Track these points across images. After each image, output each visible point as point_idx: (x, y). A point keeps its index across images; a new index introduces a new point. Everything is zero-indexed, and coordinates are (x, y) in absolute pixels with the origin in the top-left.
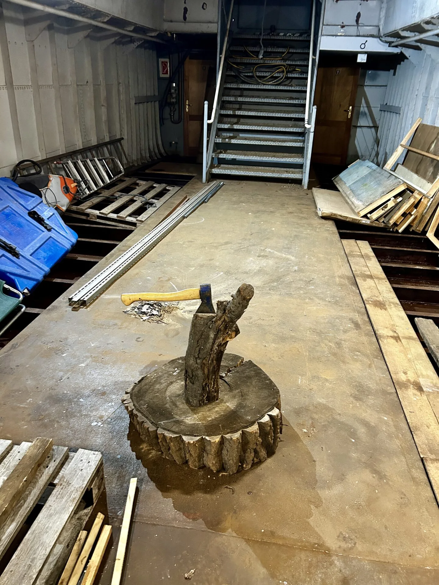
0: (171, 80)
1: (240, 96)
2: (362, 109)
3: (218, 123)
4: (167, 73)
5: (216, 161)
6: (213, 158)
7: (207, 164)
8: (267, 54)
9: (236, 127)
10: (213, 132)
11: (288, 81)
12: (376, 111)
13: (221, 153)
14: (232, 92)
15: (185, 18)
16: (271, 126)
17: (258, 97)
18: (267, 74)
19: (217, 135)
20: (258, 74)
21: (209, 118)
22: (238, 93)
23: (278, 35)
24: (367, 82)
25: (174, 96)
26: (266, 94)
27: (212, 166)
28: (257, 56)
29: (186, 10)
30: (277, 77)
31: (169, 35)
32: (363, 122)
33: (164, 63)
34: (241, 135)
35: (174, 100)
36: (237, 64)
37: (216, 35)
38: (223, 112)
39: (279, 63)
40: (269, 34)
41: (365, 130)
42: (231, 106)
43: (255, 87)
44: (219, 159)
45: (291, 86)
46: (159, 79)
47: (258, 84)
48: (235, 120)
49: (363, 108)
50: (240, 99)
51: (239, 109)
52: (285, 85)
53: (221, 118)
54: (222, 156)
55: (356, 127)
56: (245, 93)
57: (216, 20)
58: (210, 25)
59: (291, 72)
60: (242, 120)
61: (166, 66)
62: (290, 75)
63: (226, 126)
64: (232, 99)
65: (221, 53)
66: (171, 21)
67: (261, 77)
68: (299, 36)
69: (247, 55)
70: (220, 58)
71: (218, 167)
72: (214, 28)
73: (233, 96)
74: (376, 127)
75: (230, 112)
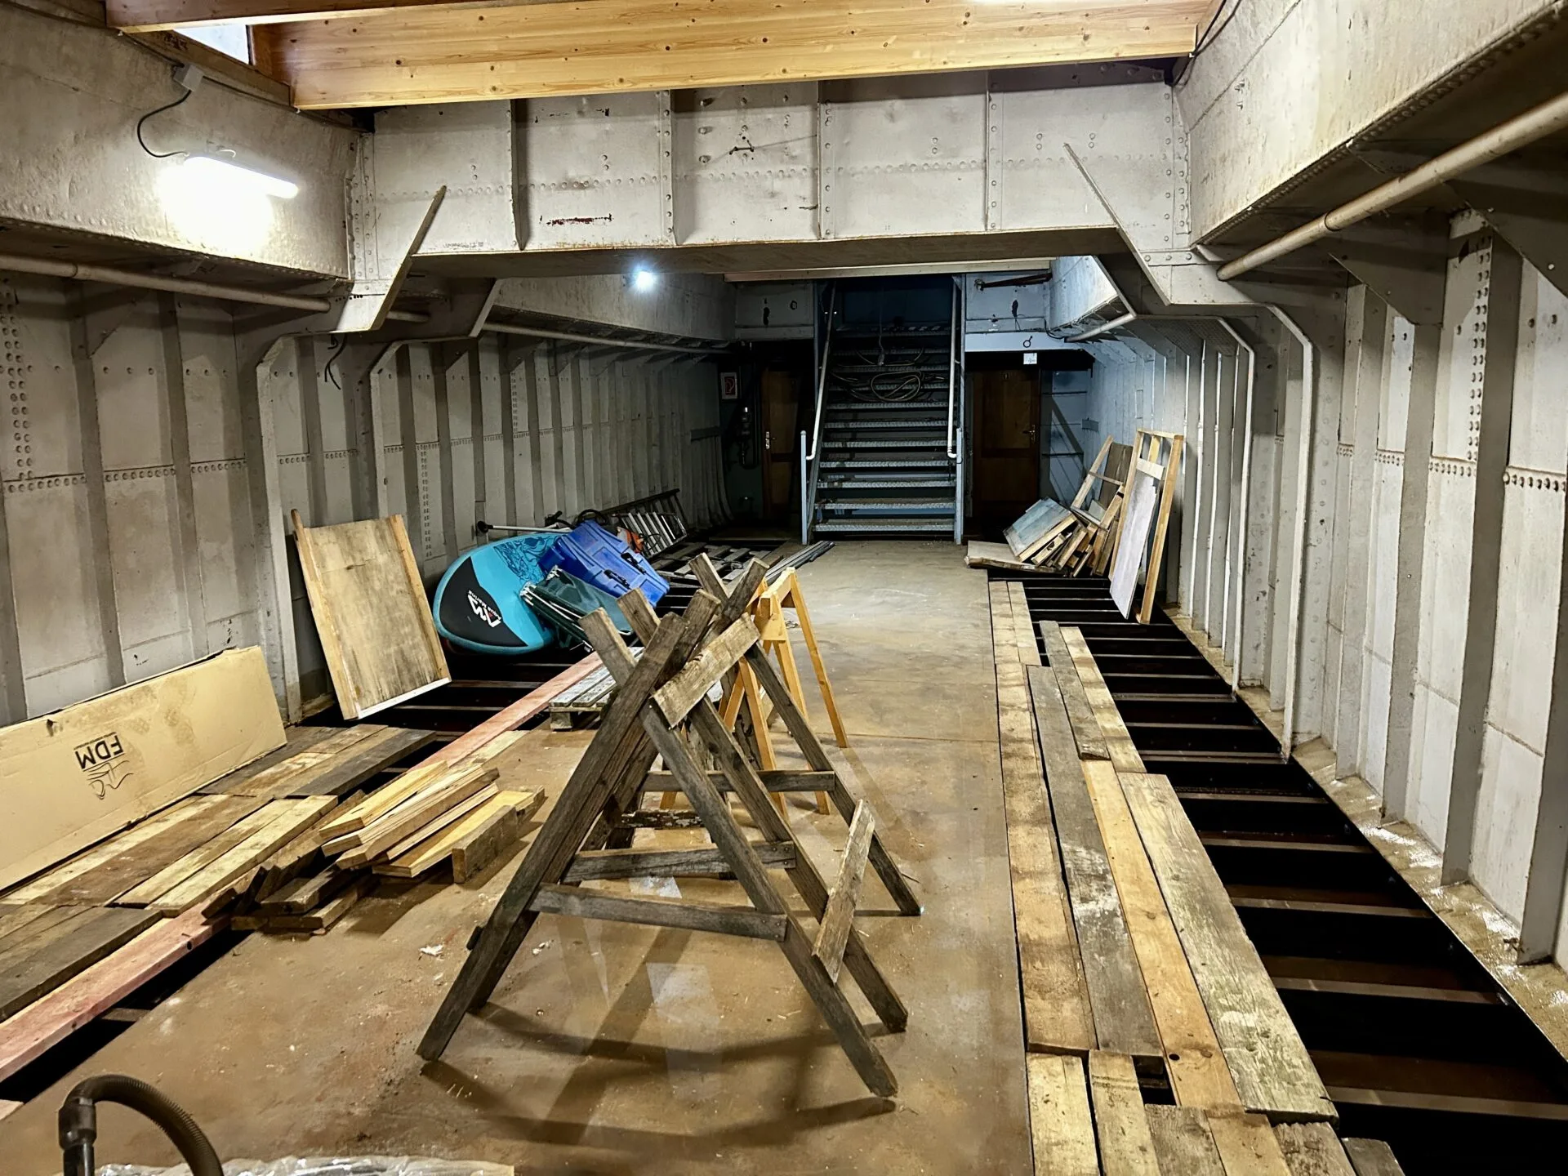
0: (741, 403)
1: (853, 421)
2: (1053, 428)
3: (821, 460)
4: (733, 393)
5: (820, 516)
6: (815, 511)
7: (808, 517)
8: (889, 360)
9: (848, 465)
10: (815, 474)
11: (927, 395)
12: (1076, 430)
13: (828, 502)
14: (840, 416)
15: (766, 321)
16: (904, 461)
17: (882, 420)
18: (892, 387)
19: (821, 478)
20: (878, 388)
21: (809, 453)
22: (850, 416)
23: (907, 330)
24: (1056, 388)
25: (746, 426)
26: (894, 415)
27: (815, 522)
28: (876, 363)
29: (767, 311)
30: (909, 390)
31: (743, 344)
32: (1058, 448)
33: (730, 380)
34: (857, 476)
35: (747, 433)
36: (846, 375)
37: (812, 340)
38: (827, 445)
39: (909, 370)
40: (891, 330)
41: (1063, 460)
42: (839, 435)
43: (875, 406)
44: (824, 511)
45: (931, 402)
46: (723, 403)
47: (880, 401)
48: (847, 456)
49: (1056, 426)
50: (852, 425)
51: (853, 439)
52: (922, 401)
53: (824, 454)
54: (828, 507)
55: (1048, 456)
56: (861, 416)
57: (811, 322)
58: (802, 328)
59: (929, 382)
60: (857, 455)
61: (732, 383)
62: (927, 387)
63: (834, 465)
64: (841, 426)
65: (820, 364)
66: (746, 327)
67: (882, 393)
68: (939, 330)
69: (862, 362)
70: (820, 371)
71: (824, 522)
72: (810, 333)
73: (841, 421)
74: (1080, 454)
75: (839, 445)
